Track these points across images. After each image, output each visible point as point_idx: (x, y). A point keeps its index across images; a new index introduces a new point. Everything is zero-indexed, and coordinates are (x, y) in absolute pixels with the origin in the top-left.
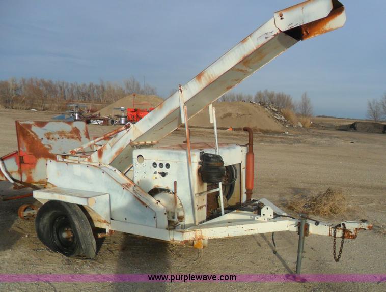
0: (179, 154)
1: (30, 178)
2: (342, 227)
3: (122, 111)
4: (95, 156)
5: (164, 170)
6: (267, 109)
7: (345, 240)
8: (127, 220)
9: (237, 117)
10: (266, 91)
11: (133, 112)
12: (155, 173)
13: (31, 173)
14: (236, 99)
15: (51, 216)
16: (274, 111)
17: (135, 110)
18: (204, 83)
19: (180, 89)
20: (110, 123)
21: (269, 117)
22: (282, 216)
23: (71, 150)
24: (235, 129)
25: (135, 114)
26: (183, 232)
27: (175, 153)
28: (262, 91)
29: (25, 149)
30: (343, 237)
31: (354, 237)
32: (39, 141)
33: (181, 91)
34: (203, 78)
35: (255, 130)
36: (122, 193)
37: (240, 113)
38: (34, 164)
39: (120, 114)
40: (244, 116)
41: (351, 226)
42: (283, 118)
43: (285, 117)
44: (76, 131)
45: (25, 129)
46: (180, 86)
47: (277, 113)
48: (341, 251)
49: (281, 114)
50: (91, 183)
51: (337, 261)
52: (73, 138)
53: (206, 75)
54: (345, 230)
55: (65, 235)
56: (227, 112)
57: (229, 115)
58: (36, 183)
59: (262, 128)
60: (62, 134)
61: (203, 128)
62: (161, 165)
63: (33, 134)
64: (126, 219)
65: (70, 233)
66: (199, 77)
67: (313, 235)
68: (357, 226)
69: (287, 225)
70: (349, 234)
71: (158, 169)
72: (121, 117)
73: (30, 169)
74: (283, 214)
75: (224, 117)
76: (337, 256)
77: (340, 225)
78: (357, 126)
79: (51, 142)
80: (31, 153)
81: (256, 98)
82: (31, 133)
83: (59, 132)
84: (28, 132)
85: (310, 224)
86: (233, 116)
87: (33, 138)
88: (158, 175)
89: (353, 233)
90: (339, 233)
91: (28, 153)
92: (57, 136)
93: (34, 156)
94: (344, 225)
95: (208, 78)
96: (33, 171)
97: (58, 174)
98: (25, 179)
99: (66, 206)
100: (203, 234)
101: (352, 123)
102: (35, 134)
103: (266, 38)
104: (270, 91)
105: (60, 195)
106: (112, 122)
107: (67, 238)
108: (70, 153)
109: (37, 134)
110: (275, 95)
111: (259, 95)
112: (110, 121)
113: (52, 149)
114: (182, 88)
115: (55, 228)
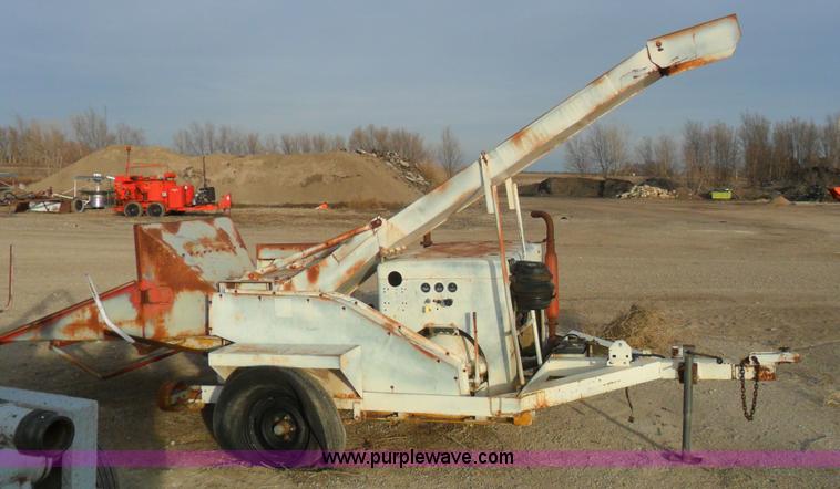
0: (474, 265)
1: (160, 331)
2: (752, 362)
3: (97, 180)
4: (300, 280)
5: (446, 294)
6: (388, 163)
7: (760, 383)
8: (395, 390)
9: (335, 180)
10: (371, 128)
11: (127, 182)
12: (427, 301)
13: (162, 321)
14: (312, 147)
15: (248, 398)
16: (403, 167)
17: (132, 178)
18: (526, 146)
19: (484, 158)
20: (74, 208)
21: (396, 178)
22: (643, 356)
23: (248, 273)
24: (334, 206)
25: (132, 187)
26: (518, 397)
27: (467, 265)
28: (364, 128)
29: (151, 276)
30: (756, 379)
31: (773, 377)
32: (180, 260)
33: (486, 162)
34: (523, 139)
35: (374, 204)
36: (386, 341)
37: (340, 174)
38: (169, 303)
39: (90, 189)
40: (347, 180)
41: (768, 359)
42: (421, 179)
43: (426, 177)
44: (223, 235)
45: (152, 239)
46: (483, 153)
47: (409, 169)
48: (754, 402)
49: (419, 171)
50: (314, 329)
51: (749, 418)
52: (223, 249)
53: (530, 134)
54: (758, 368)
55: (279, 430)
56: (314, 173)
57: (318, 178)
58: (175, 339)
59: (386, 201)
60: (205, 242)
61: (267, 206)
62: (439, 287)
63: (168, 248)
64: (392, 387)
65: (288, 426)
66: (517, 137)
67: (706, 381)
68: (776, 358)
69: (659, 370)
70: (765, 374)
71: (433, 295)
72: (93, 193)
73: (161, 314)
74: (644, 352)
75: (307, 184)
76: (748, 411)
77: (747, 360)
78: (552, 186)
79: (198, 260)
80: (164, 284)
81: (352, 142)
82: (164, 246)
83: (200, 239)
84: (159, 245)
85: (699, 363)
86: (324, 180)
87: (168, 255)
88: (433, 305)
89: (772, 370)
90: (749, 374)
91: (158, 284)
92: (201, 248)
93: (170, 289)
94: (755, 360)
95: (533, 139)
96: (166, 317)
97: (237, 318)
98: (150, 332)
99: (292, 374)
100: (547, 398)
101: (540, 181)
102: (171, 248)
103: (635, 77)
104: (378, 127)
105: (275, 356)
106: (79, 205)
107: (283, 436)
108: (246, 278)
109: (174, 247)
110: (389, 134)
111: (358, 137)
112: (74, 204)
113: (202, 272)
114: (486, 156)
115: (252, 418)
